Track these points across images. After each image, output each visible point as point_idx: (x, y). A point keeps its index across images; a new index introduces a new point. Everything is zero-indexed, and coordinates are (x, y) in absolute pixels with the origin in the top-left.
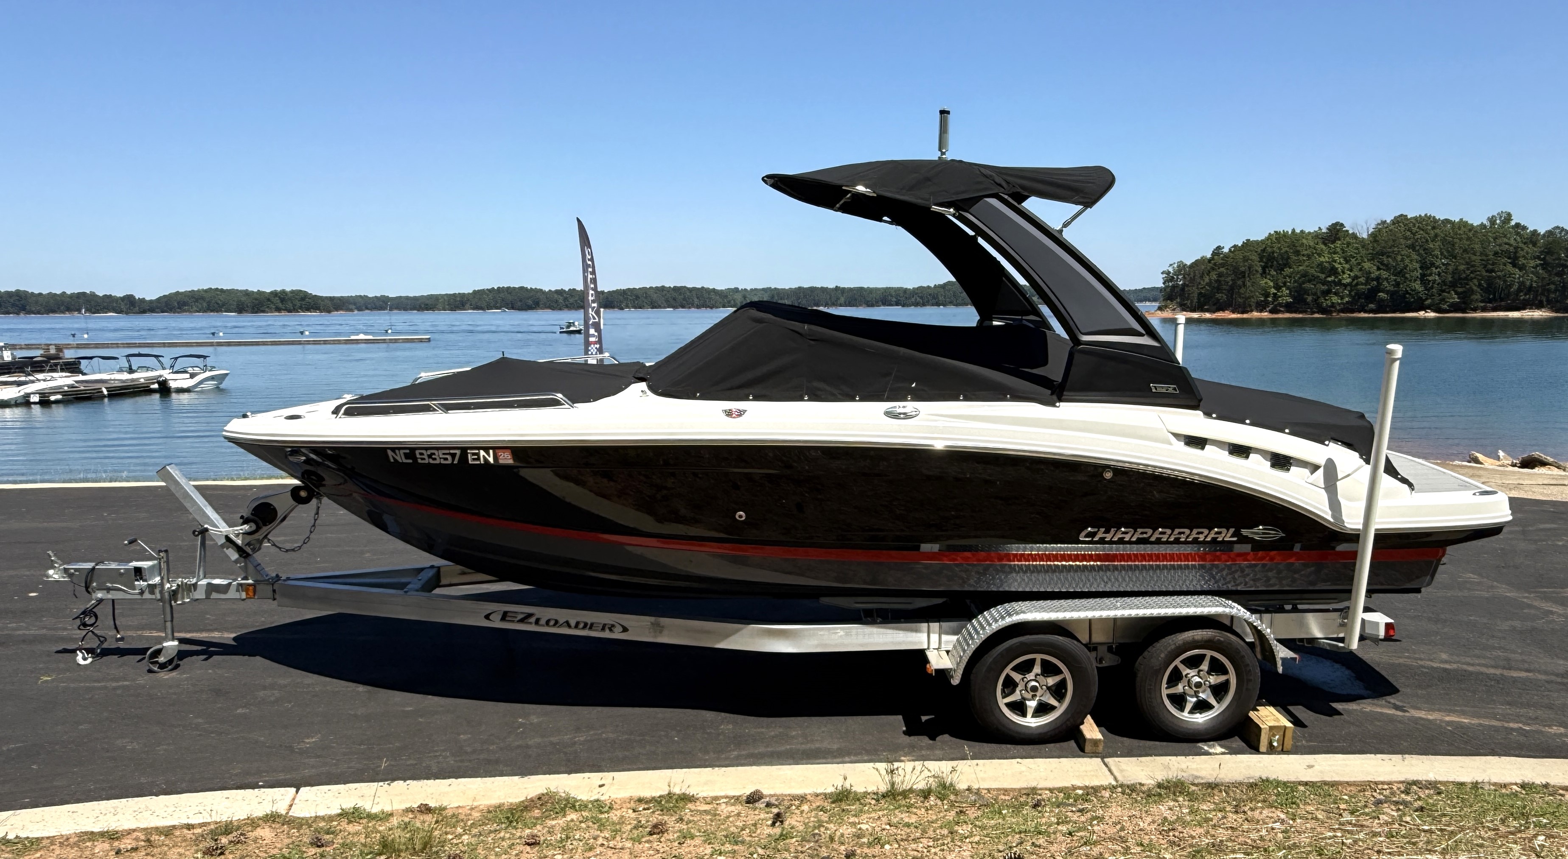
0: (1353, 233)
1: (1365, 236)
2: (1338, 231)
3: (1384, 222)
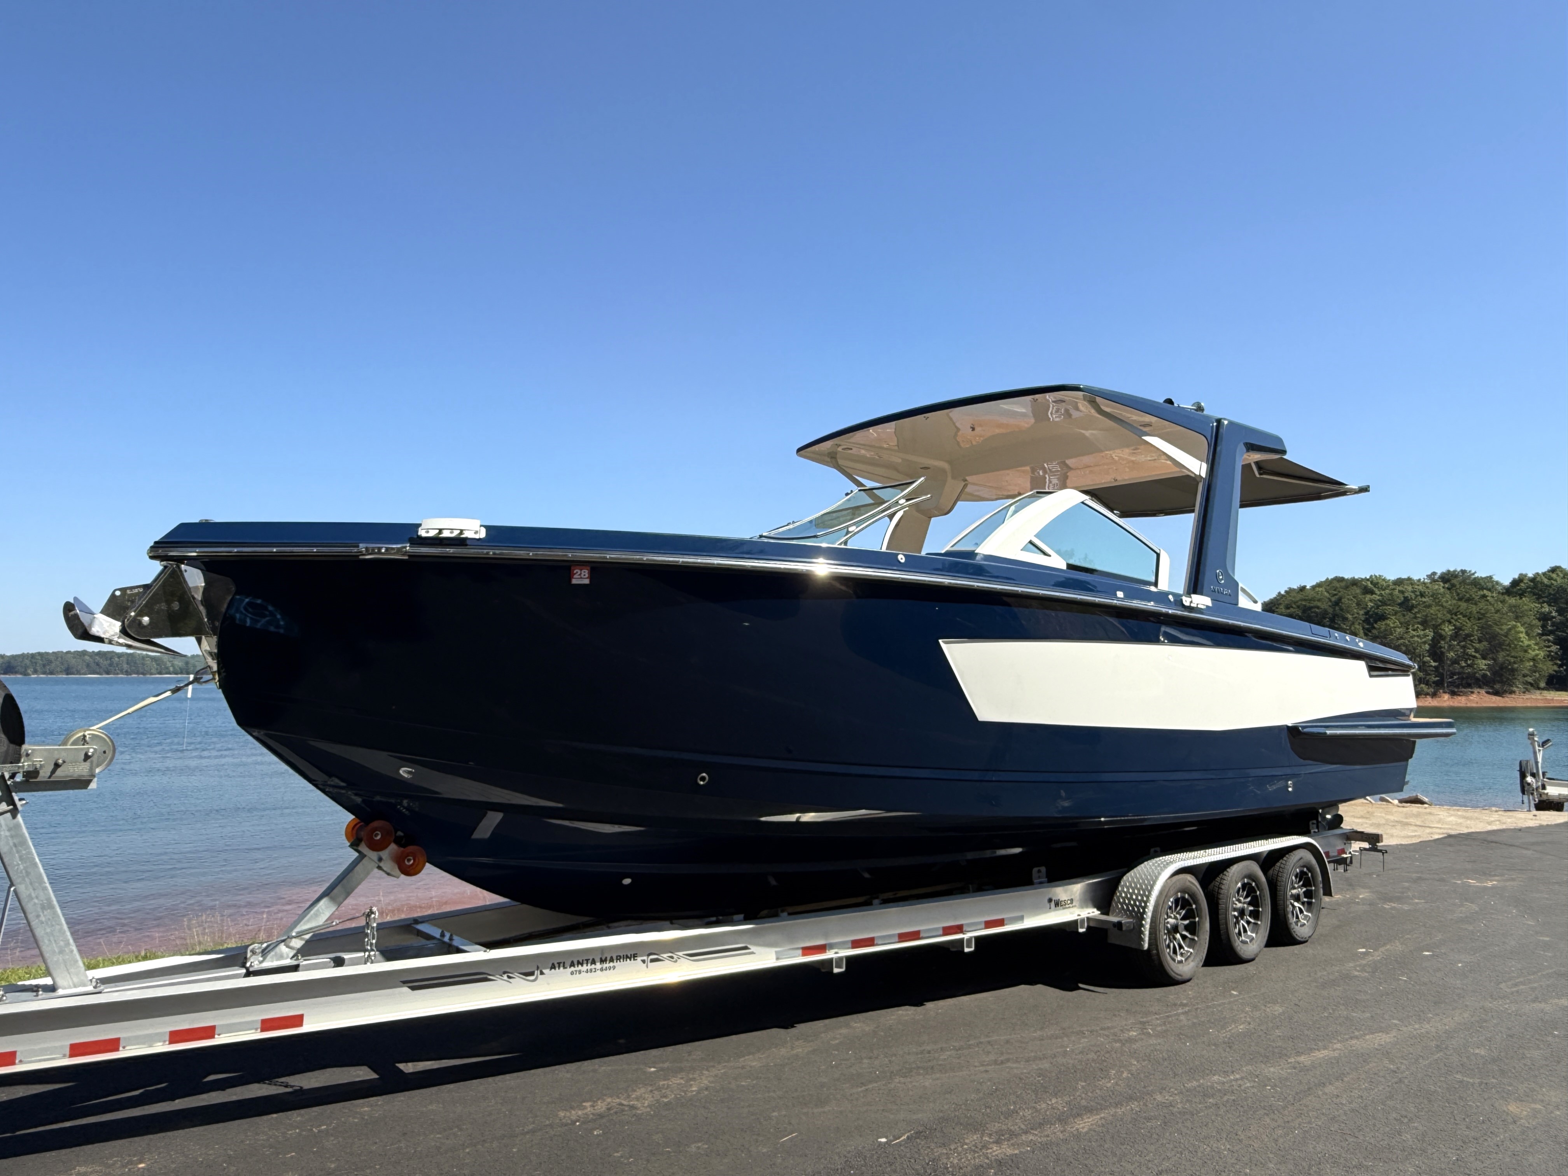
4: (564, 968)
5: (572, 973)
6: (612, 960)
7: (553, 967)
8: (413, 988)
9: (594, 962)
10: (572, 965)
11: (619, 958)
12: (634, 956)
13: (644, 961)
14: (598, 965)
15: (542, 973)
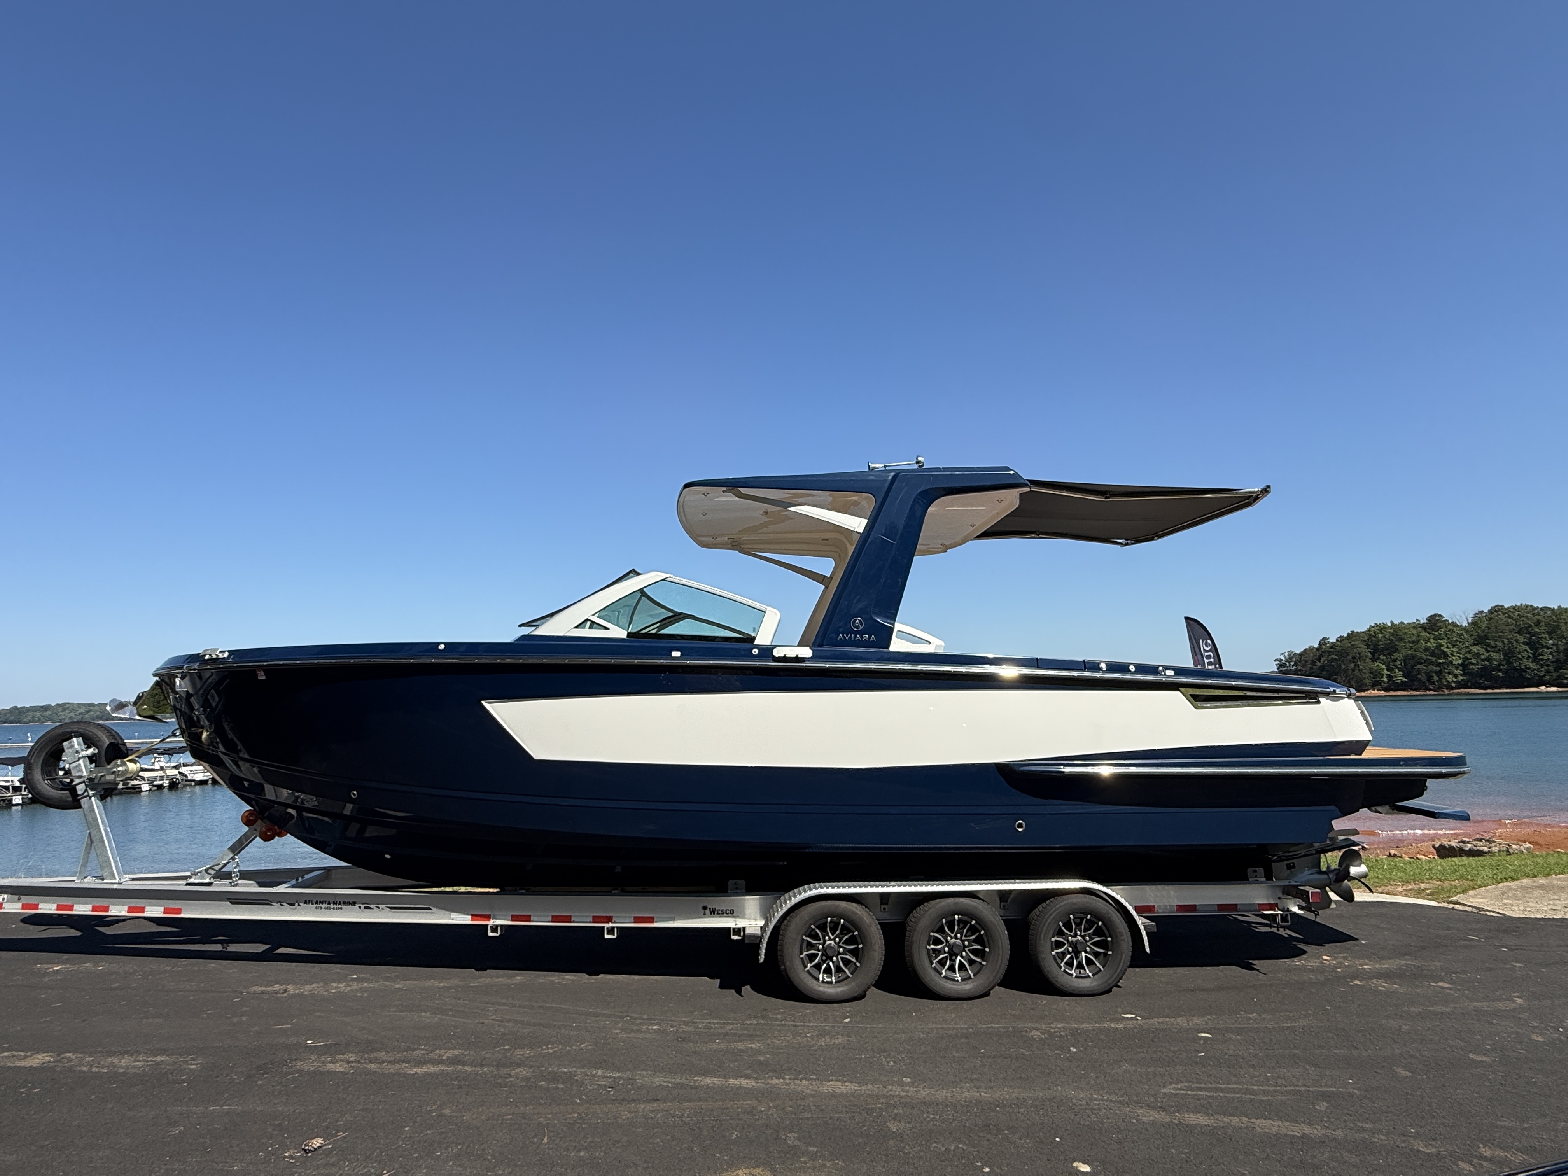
0: (1453, 622)
1: (1465, 624)
2: (1438, 620)
3: (1482, 612)
4: (312, 904)
5: (316, 908)
6: (340, 904)
7: (305, 903)
8: (232, 903)
9: (329, 903)
10: (317, 903)
11: (344, 903)
12: (354, 904)
13: (360, 907)
14: (332, 906)
15: (299, 905)
